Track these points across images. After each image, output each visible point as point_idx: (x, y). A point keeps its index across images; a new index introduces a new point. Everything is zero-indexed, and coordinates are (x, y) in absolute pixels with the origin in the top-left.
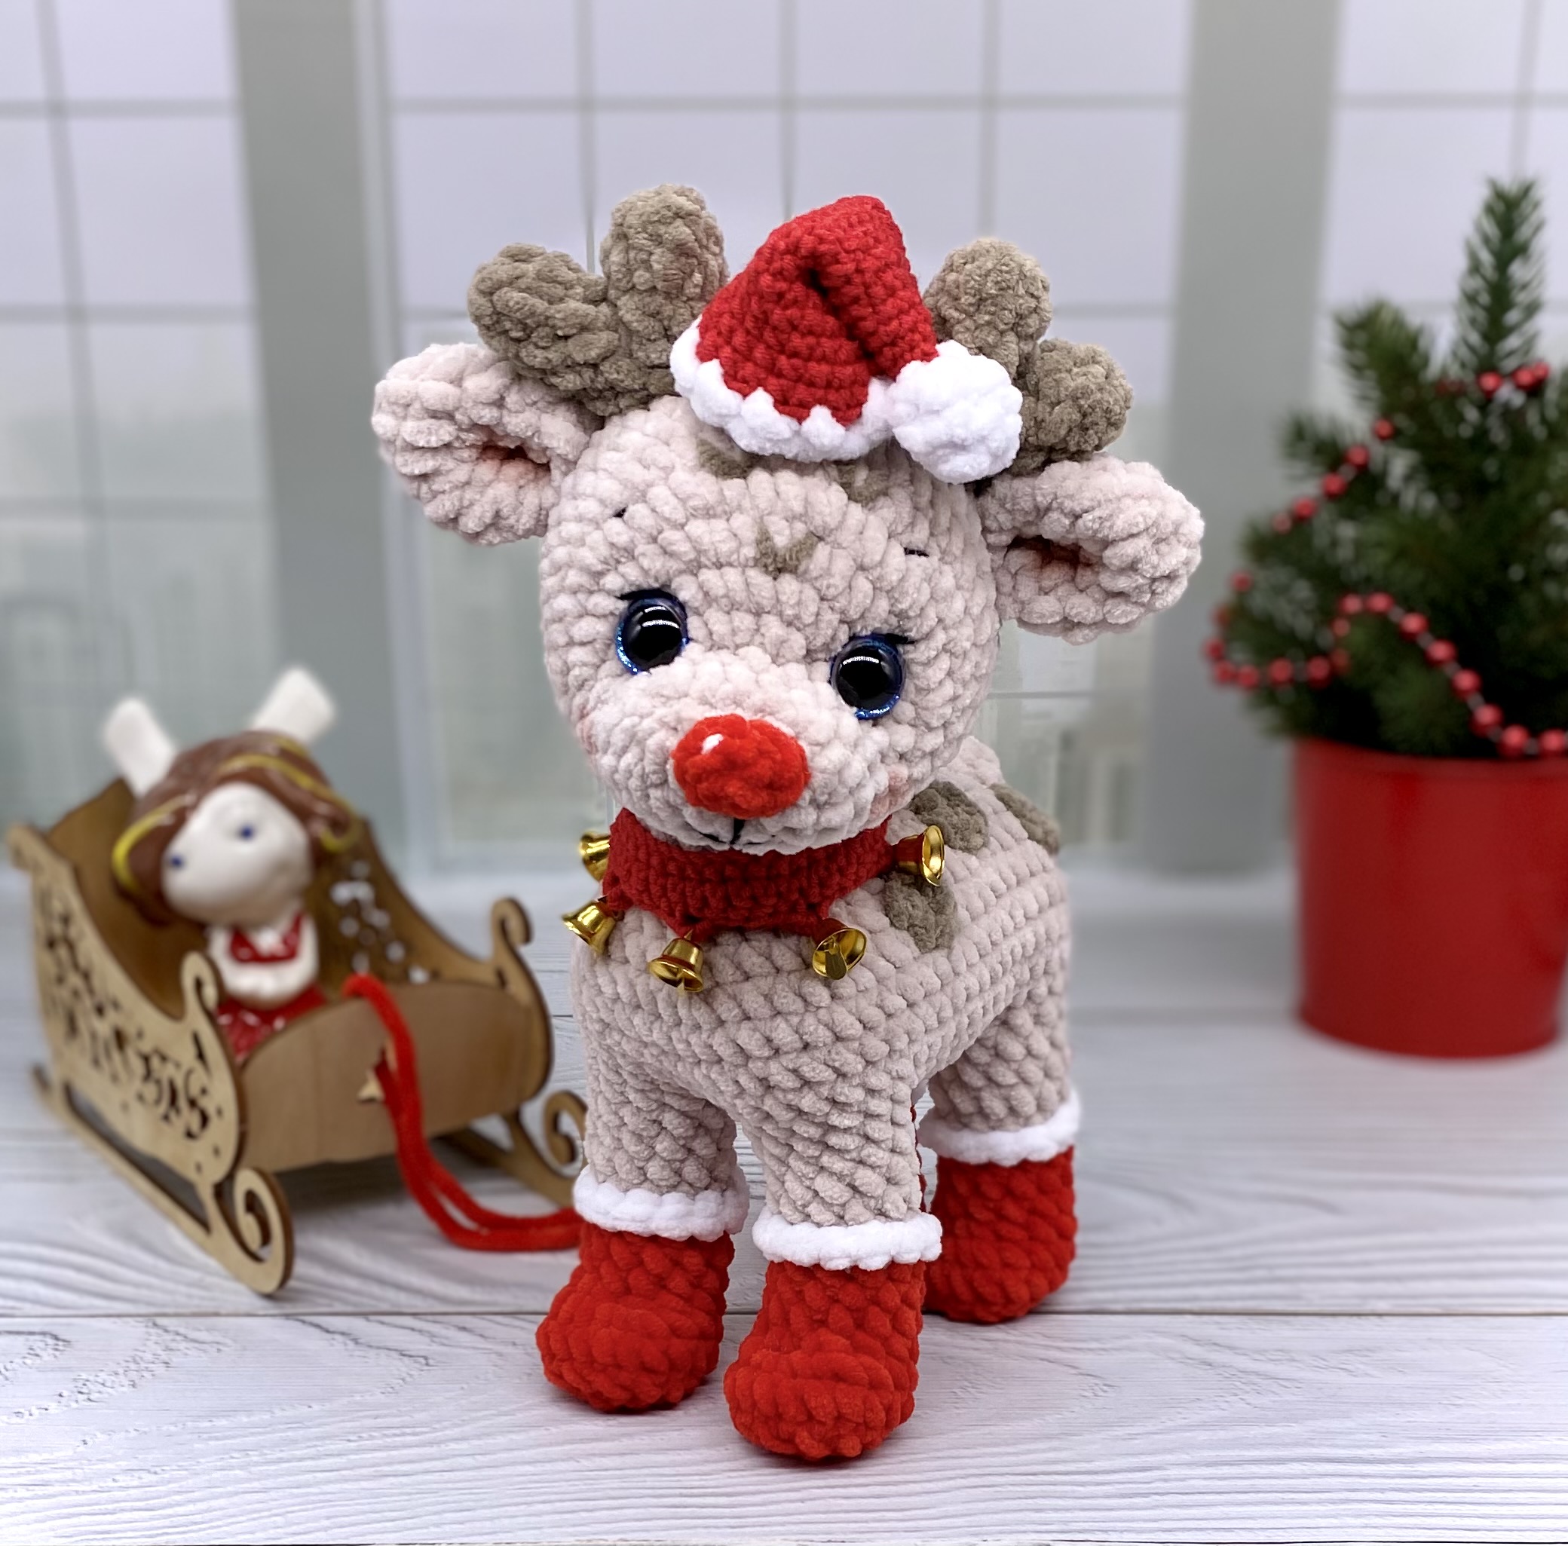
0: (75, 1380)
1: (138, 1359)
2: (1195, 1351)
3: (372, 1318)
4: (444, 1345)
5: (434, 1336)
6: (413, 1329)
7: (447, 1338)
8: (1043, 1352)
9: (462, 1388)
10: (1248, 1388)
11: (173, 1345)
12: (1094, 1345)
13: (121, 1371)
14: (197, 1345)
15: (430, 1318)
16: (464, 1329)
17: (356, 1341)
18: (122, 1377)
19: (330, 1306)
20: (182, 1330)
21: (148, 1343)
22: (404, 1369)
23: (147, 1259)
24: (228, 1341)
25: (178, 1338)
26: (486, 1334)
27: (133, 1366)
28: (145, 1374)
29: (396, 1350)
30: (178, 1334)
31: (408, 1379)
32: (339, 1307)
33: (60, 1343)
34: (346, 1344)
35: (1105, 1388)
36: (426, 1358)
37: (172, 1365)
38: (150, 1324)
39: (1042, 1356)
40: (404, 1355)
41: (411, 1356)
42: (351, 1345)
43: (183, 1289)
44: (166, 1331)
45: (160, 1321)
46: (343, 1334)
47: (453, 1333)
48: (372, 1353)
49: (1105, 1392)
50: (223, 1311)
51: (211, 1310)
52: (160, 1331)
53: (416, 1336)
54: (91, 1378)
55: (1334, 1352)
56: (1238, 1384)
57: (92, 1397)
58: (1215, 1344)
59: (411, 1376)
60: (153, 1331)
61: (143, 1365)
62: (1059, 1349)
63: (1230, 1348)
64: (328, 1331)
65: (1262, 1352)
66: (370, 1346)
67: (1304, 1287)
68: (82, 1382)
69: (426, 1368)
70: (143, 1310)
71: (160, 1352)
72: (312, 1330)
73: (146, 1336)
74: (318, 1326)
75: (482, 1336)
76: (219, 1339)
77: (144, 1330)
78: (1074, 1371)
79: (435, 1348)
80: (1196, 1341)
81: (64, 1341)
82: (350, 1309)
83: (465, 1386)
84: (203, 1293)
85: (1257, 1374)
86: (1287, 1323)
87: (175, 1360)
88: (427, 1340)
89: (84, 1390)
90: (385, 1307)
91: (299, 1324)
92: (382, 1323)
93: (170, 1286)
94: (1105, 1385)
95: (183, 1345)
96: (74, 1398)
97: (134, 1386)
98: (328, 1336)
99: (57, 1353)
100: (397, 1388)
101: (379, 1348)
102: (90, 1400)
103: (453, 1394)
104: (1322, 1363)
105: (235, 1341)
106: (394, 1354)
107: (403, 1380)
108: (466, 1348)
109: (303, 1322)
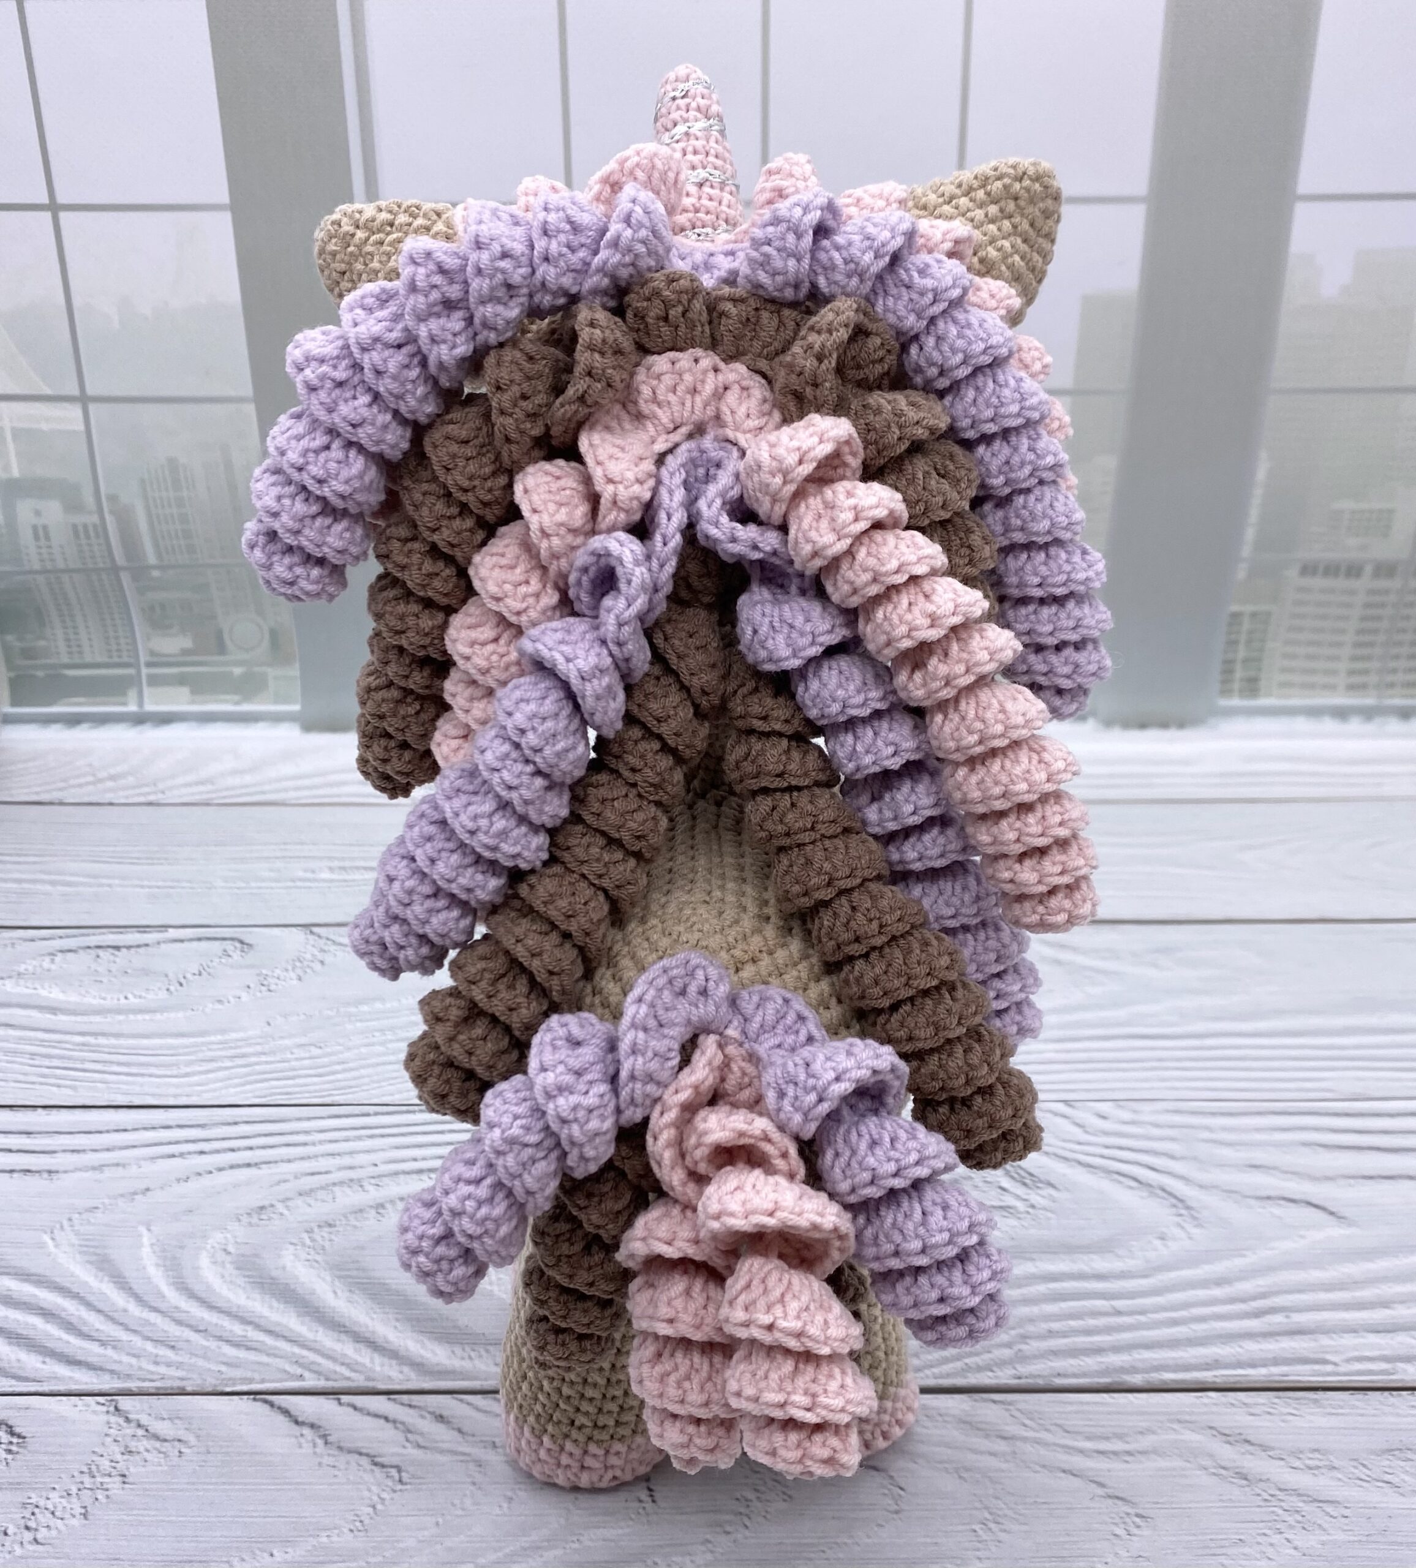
0: (24, 1505)
1: (94, 1468)
2: (1227, 1453)
3: (345, 1398)
4: (419, 1446)
5: (410, 1431)
6: (386, 1419)
7: (422, 1434)
8: (1065, 1457)
9: (437, 1524)
10: (1290, 1519)
11: (133, 1445)
12: (1118, 1446)
13: (74, 1490)
14: (158, 1444)
15: (405, 1398)
16: (440, 1418)
17: (324, 1437)
18: (74, 1500)
19: (301, 1377)
20: (144, 1420)
21: (109, 1440)
22: (374, 1488)
23: (119, 1299)
24: (192, 1440)
25: (140, 1432)
26: (465, 1429)
27: (88, 1481)
28: (100, 1495)
29: (367, 1455)
30: (139, 1426)
31: (379, 1507)
32: (311, 1382)
33: (15, 1440)
34: (315, 1445)
35: (1137, 1520)
36: (399, 1469)
37: (129, 1479)
38: (112, 1409)
39: (1066, 1467)
40: (376, 1464)
41: (383, 1466)
42: (320, 1442)
43: (149, 1346)
44: (128, 1420)
45: (125, 1403)
46: (312, 1426)
47: (428, 1426)
48: (343, 1458)
49: (1138, 1527)
50: (189, 1389)
51: (177, 1384)
52: (121, 1421)
53: (389, 1432)
54: (42, 1503)
55: (1373, 1452)
56: (1280, 1512)
57: (39, 1536)
58: (1247, 1441)
59: (383, 1500)
60: (113, 1419)
61: (99, 1479)
62: (1081, 1451)
63: (1264, 1448)
64: (297, 1422)
65: (1297, 1453)
66: (340, 1448)
67: (1325, 1341)
68: (30, 1508)
69: (399, 1487)
70: (107, 1383)
71: (119, 1457)
72: (281, 1419)
73: (106, 1430)
74: (286, 1412)
75: (460, 1431)
76: (182, 1434)
77: (105, 1418)
78: (1100, 1491)
79: (412, 1452)
80: (1226, 1437)
81: (19, 1436)
82: (321, 1384)
83: (440, 1520)
84: (170, 1354)
85: (1297, 1493)
86: (1316, 1401)
87: (134, 1470)
88: (400, 1436)
89: (32, 1524)
90: (359, 1381)
91: (267, 1407)
92: (355, 1408)
93: (137, 1341)
94: (1137, 1515)
95: (144, 1444)
96: (18, 1538)
97: (85, 1516)
98: (296, 1430)
99: (10, 1457)
100: (367, 1521)
101: (350, 1452)
102: (36, 1541)
103: (426, 1533)
104: (1362, 1472)
105: (198, 1437)
106: (365, 1461)
107: (374, 1507)
108: (442, 1452)
109: (272, 1405)
